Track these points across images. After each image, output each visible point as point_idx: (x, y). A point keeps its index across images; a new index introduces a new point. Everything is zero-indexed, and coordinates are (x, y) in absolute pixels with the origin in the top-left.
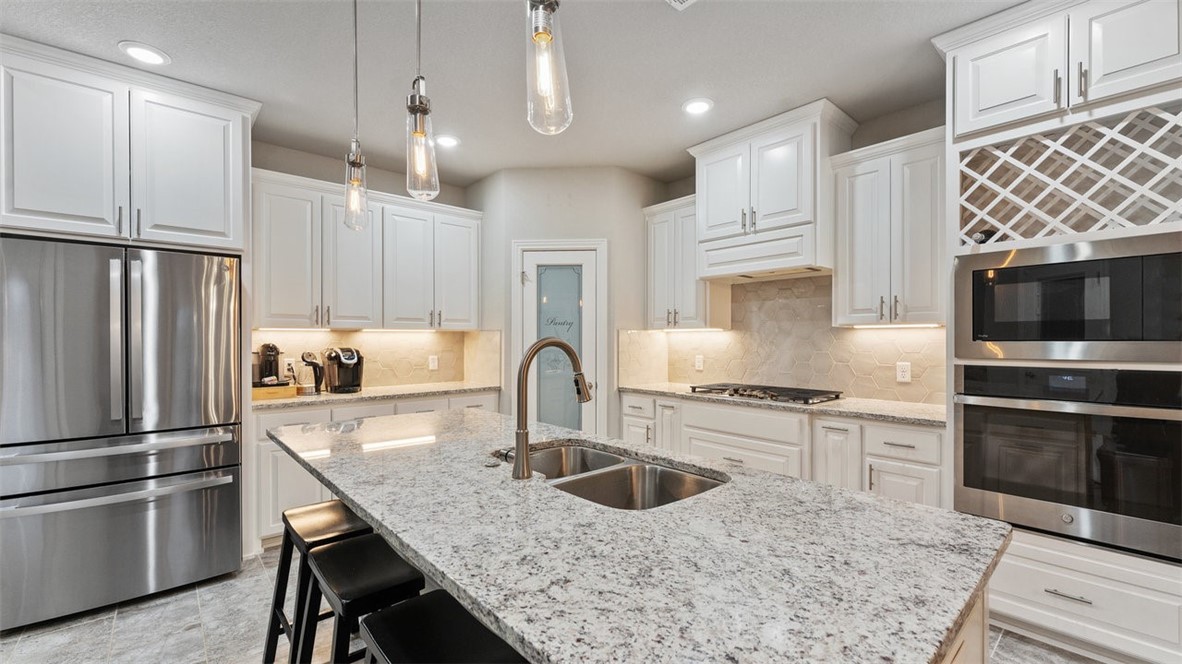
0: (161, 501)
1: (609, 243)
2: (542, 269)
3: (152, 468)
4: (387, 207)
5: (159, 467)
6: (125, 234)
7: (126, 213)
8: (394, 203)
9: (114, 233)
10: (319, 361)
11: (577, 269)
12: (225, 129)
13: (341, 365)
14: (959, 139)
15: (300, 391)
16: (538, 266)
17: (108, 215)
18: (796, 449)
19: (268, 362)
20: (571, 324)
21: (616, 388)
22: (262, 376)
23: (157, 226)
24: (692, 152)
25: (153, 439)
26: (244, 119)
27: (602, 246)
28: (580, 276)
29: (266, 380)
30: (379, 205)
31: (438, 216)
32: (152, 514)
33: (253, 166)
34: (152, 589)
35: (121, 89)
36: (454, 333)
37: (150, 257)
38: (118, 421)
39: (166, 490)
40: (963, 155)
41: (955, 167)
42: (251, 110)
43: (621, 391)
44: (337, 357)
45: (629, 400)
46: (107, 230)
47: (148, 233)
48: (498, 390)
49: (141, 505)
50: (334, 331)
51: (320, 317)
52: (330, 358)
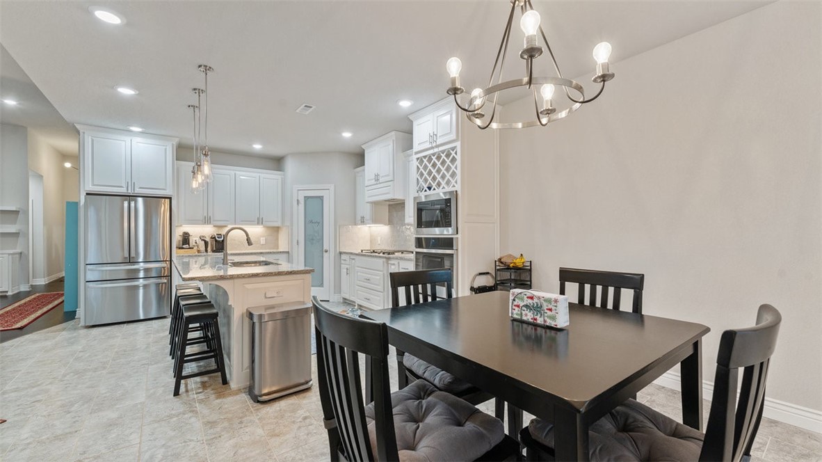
0: (145, 286)
1: (335, 186)
2: (306, 198)
3: (141, 274)
4: (237, 172)
5: (145, 274)
6: (129, 191)
7: (130, 184)
8: (240, 171)
9: (126, 191)
10: (208, 239)
11: (321, 198)
12: (166, 149)
13: (216, 241)
14: (416, 153)
15: (199, 251)
16: (305, 197)
17: (124, 185)
18: (382, 273)
19: (186, 239)
20: (319, 223)
21: (338, 251)
22: (183, 245)
23: (141, 188)
24: (363, 147)
25: (142, 264)
26: (173, 144)
27: (332, 187)
28: (322, 201)
29: (184, 246)
30: (233, 173)
31: (262, 175)
32: (141, 291)
33: (177, 160)
34: (142, 318)
35: (128, 139)
36: (273, 228)
37: (140, 200)
38: (126, 258)
39: (146, 282)
40: (418, 159)
41: (415, 163)
42: (175, 142)
43: (341, 253)
44: (215, 238)
45: (343, 257)
46: (123, 191)
47: (138, 191)
48: (288, 252)
49: (137, 287)
50: (214, 226)
51: (207, 221)
52: (211, 238)
